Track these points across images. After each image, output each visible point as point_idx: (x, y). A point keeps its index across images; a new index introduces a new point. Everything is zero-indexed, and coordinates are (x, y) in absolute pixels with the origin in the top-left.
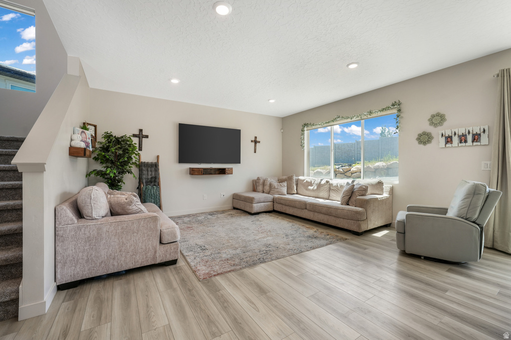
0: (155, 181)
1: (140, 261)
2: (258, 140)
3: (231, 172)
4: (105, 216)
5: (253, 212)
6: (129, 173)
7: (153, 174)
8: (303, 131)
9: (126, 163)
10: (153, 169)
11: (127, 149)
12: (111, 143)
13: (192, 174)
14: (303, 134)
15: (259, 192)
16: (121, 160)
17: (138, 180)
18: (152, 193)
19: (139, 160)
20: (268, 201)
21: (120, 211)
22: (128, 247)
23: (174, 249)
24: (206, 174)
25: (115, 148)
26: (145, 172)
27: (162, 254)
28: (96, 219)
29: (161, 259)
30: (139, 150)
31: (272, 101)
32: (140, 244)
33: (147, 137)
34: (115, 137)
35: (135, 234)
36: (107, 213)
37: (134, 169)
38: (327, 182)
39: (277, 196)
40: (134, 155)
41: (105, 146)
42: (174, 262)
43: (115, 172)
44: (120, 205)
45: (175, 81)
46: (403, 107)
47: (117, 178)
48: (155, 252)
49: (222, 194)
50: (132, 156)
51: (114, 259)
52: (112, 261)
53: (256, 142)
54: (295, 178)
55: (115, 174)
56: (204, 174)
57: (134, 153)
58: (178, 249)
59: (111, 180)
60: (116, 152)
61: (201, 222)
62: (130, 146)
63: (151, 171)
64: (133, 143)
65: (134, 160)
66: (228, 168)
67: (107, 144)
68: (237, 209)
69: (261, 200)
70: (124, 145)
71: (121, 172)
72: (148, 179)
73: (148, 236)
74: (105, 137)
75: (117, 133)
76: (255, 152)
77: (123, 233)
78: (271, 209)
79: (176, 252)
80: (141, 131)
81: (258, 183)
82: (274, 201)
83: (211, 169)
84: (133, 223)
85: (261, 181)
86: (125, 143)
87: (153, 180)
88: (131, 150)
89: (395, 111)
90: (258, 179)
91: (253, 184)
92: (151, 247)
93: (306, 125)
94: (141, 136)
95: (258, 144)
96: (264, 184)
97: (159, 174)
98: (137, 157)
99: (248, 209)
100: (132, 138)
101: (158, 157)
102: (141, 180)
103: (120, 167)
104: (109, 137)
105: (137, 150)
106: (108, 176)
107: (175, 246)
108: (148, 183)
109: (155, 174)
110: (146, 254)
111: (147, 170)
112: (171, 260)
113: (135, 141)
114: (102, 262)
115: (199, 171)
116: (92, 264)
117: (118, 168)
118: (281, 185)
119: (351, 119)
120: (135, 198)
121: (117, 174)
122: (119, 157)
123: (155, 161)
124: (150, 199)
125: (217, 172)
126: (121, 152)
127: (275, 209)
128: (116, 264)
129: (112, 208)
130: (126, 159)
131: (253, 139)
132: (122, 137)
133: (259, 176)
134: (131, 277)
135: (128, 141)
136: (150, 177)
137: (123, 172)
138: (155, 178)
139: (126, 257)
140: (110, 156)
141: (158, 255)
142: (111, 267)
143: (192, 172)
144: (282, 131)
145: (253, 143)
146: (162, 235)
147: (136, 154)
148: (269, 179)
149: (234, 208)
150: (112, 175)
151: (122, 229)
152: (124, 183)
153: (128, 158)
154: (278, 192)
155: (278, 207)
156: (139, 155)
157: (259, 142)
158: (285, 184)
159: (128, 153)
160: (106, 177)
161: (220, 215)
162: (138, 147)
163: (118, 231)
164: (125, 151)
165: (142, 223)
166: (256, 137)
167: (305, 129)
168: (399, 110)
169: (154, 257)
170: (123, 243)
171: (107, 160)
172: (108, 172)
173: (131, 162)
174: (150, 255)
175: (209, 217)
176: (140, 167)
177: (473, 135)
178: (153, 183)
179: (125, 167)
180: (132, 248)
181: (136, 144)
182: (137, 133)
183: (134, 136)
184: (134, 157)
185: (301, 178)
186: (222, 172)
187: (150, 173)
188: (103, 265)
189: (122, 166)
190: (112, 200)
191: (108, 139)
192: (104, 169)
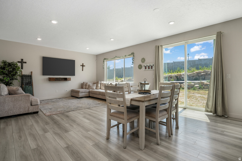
0: (30, 83)
1: (22, 111)
2: (84, 65)
3: (70, 79)
4: (7, 95)
5: (79, 97)
6: (16, 79)
7: (29, 80)
8: (104, 61)
9: (14, 75)
10: (29, 78)
11: (15, 69)
12: (6, 65)
13: (50, 81)
14: (104, 63)
15: (84, 89)
16: (12, 74)
17: (21, 83)
18: (29, 89)
19: (22, 73)
20: (86, 92)
21: (13, 93)
22: (17, 106)
23: (37, 107)
24: (57, 80)
25: (8, 68)
26: (25, 79)
27: (32, 109)
28: (3, 96)
29: (31, 111)
30: (21, 69)
31: (87, 49)
32: (22, 105)
33: (26, 63)
34: (8, 62)
35: (20, 101)
36: (8, 94)
37: (19, 78)
38: (111, 84)
39: (90, 90)
40: (19, 71)
41: (3, 67)
42: (37, 112)
43: (9, 79)
44: (13, 91)
45: (39, 39)
46: (135, 55)
47: (9, 82)
48: (29, 108)
49: (66, 90)
50: (18, 72)
51: (11, 110)
52: (10, 111)
53: (83, 66)
54: (100, 82)
55: (8, 80)
56: (56, 80)
57: (19, 70)
58: (38, 107)
59: (6, 83)
60: (9, 70)
61: (53, 102)
62: (16, 67)
63: (28, 79)
64: (18, 66)
65: (19, 74)
66: (68, 78)
67: (4, 66)
68: (73, 96)
69: (83, 92)
70: (13, 67)
71: (12, 79)
72: (26, 82)
73: (26, 102)
74: (2, 63)
75: (9, 60)
76: (83, 70)
77: (15, 101)
78: (88, 96)
79: (38, 109)
80: (22, 60)
81: (84, 84)
82: (89, 92)
83: (60, 78)
84: (19, 97)
85: (85, 84)
86: (14, 66)
87: (29, 83)
88: (17, 69)
89: (132, 56)
90: (84, 83)
91: (82, 85)
92: (27, 106)
93: (105, 59)
94: (22, 62)
95: (84, 67)
96: (86, 85)
97: (32, 80)
98: (20, 72)
99: (77, 96)
100: (17, 63)
101: (32, 72)
102: (23, 83)
103: (11, 77)
104: (5, 63)
105: (20, 69)
106: (5, 81)
107: (37, 106)
108: (27, 85)
109: (30, 80)
110: (25, 109)
111: (26, 79)
112: (36, 111)
113: (19, 64)
114: (6, 111)
115: (53, 79)
116: (1, 112)
117: (10, 77)
118: (93, 85)
119: (120, 58)
120: (20, 88)
121: (9, 80)
122: (10, 72)
123: (30, 74)
124: (27, 92)
125: (63, 80)
126: (12, 70)
127: (90, 96)
128: (12, 112)
129: (10, 92)
130: (14, 73)
131: (82, 65)
132: (12, 63)
133: (84, 81)
134: (19, 117)
135: (15, 65)
136: (27, 82)
137: (13, 79)
138: (30, 82)
139: (16, 110)
140: (6, 71)
141: (30, 109)
142: (10, 113)
143: (50, 80)
144: (96, 61)
145: (82, 67)
146: (32, 102)
147: (20, 71)
148: (88, 83)
149: (72, 96)
150: (7, 80)
151: (14, 99)
152: (13, 84)
153: (15, 73)
154: (91, 88)
155: (91, 95)
156: (21, 71)
157: (85, 66)
158: (95, 85)
159: (15, 70)
160: (3, 81)
161: (63, 99)
162: (21, 68)
163: (13, 100)
164: (14, 69)
165: (23, 97)
166: (83, 64)
167: (105, 61)
168: (133, 56)
169: (28, 110)
170: (15, 104)
171: (4, 74)
172: (5, 79)
173: (17, 74)
174: (27, 109)
175: (58, 100)
176: (22, 77)
177: (151, 66)
178: (29, 85)
179: (14, 77)
180: (19, 106)
181: (19, 66)
182: (20, 61)
183: (19, 62)
184: (19, 72)
185: (102, 82)
186: (66, 79)
187: (27, 80)
188: (6, 113)
189: (12, 76)
190: (9, 89)
191: (4, 64)
192: (2, 78)
